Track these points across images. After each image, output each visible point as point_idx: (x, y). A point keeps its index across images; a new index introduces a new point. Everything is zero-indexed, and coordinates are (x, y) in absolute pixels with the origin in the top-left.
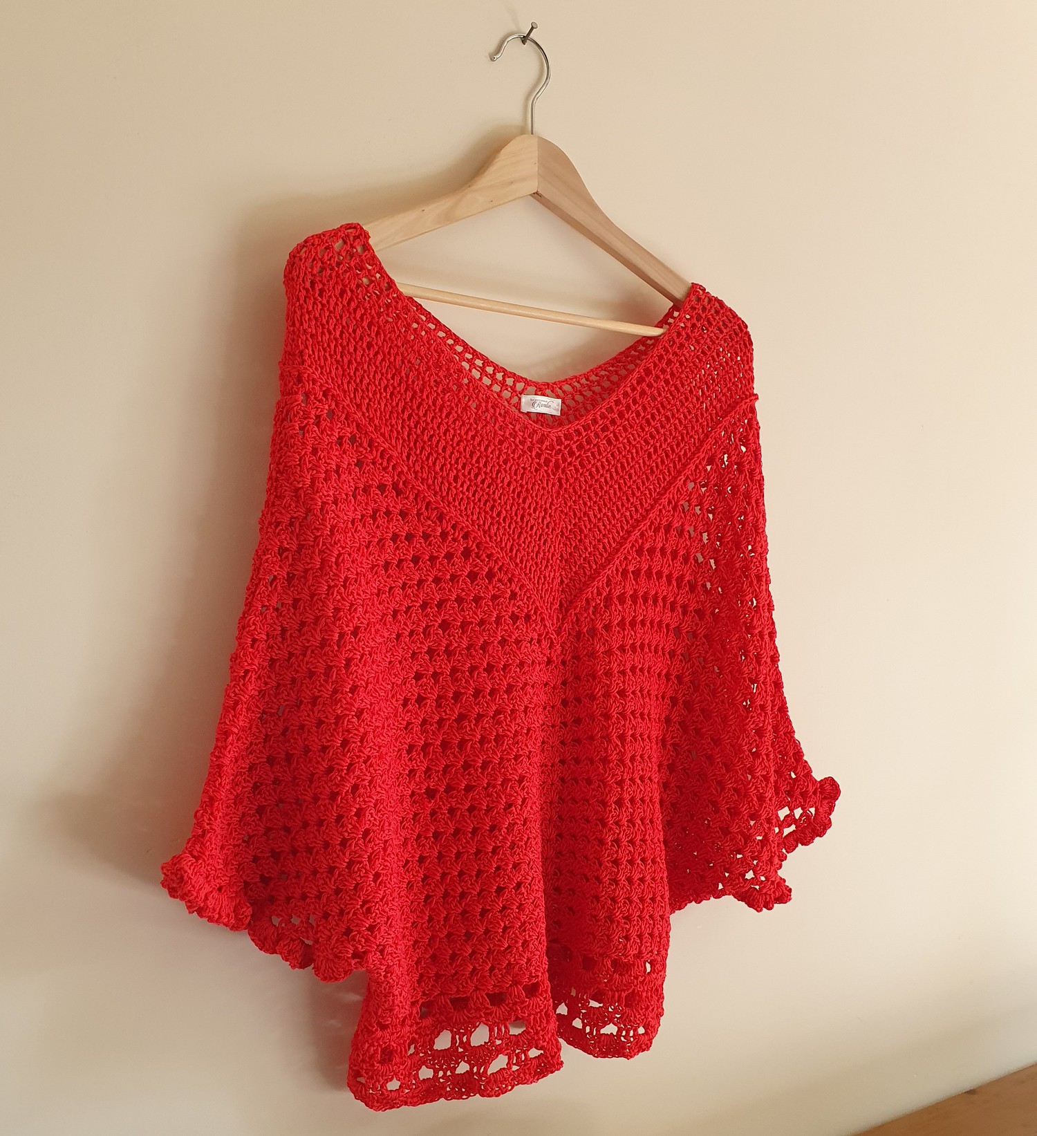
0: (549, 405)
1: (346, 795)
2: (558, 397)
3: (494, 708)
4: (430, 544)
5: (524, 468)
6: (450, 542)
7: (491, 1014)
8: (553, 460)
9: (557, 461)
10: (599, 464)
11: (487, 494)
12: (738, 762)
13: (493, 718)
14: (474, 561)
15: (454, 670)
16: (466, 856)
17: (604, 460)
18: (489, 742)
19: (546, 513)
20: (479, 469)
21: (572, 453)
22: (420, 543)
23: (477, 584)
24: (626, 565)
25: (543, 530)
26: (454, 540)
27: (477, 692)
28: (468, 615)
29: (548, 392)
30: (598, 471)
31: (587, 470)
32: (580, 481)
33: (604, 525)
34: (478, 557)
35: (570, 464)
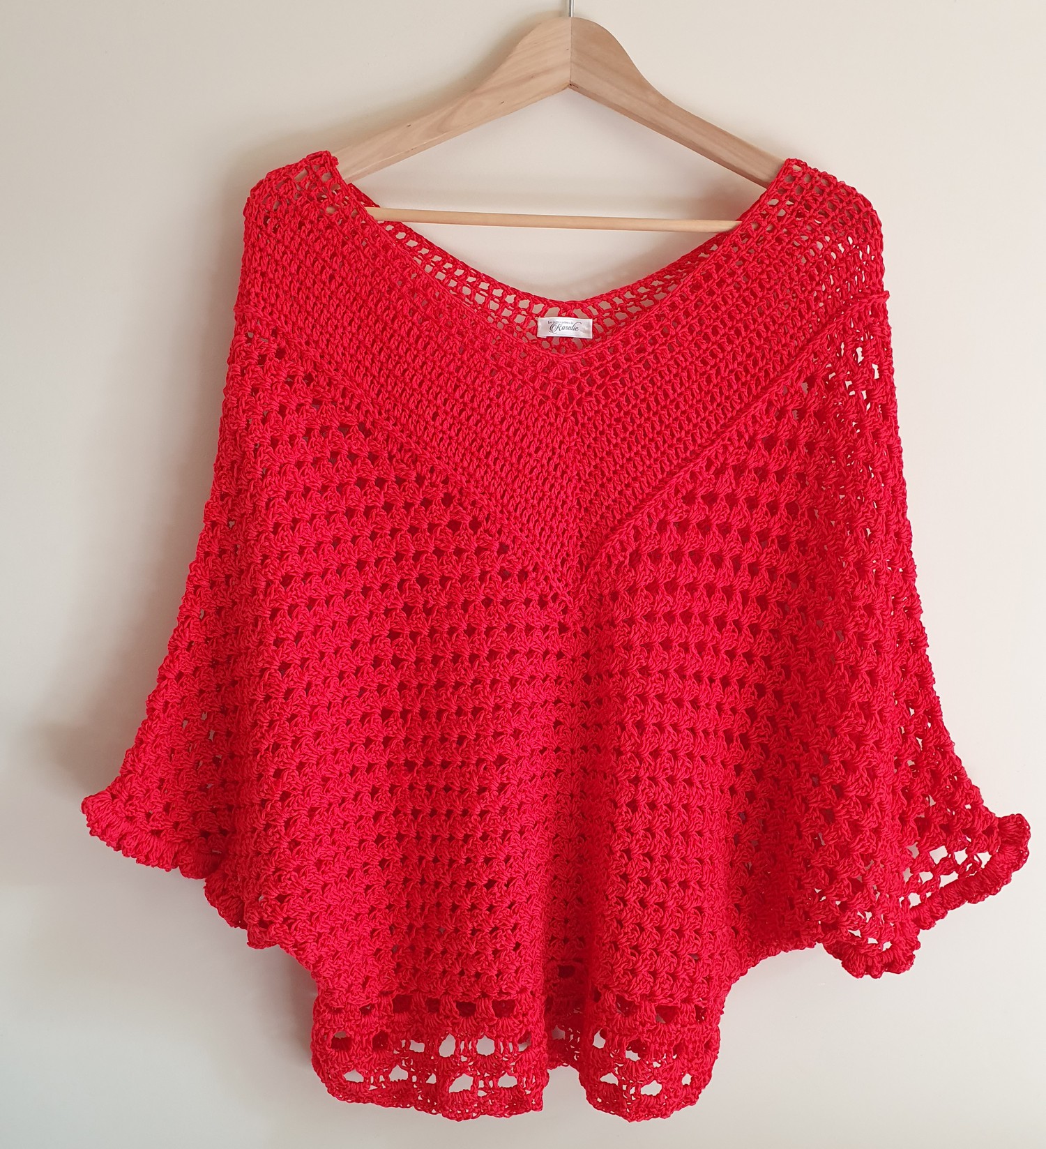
0: (576, 328)
1: (265, 753)
2: (590, 316)
3: (473, 677)
4: (404, 490)
5: (524, 402)
6: (427, 487)
7: (458, 1024)
8: (566, 391)
9: (570, 392)
10: (631, 393)
11: (475, 432)
12: (826, 774)
13: (472, 687)
14: (455, 508)
15: (433, 631)
16: (439, 841)
17: (639, 388)
18: (466, 715)
19: (554, 453)
20: (465, 404)
21: (592, 382)
22: (394, 488)
23: (459, 535)
24: (666, 515)
25: (549, 474)
26: (433, 485)
27: (457, 658)
28: (447, 569)
29: (577, 311)
30: (628, 401)
31: (613, 401)
32: (603, 413)
33: (635, 466)
34: (461, 505)
35: (590, 394)
